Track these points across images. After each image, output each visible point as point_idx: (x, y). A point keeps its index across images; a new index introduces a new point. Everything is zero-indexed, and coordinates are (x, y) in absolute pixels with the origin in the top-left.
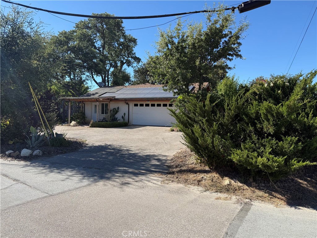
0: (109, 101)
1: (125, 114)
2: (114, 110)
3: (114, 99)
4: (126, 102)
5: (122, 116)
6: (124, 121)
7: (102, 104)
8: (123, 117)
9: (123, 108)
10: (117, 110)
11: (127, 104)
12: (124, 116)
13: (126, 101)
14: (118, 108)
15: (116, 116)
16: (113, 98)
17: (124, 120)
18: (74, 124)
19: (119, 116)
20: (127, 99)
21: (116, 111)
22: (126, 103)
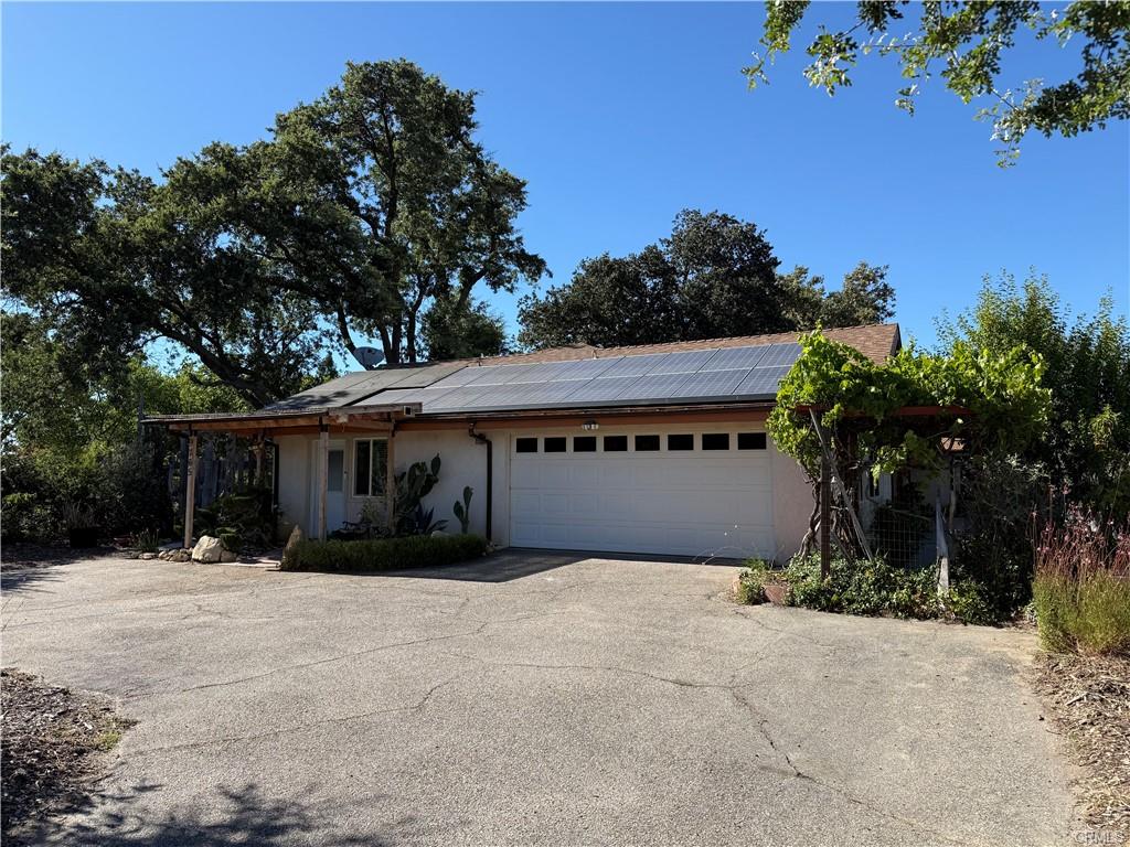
0: (391, 426)
1: (468, 493)
2: (418, 473)
3: (412, 415)
4: (476, 432)
5: (458, 503)
6: (464, 530)
7: (359, 444)
8: (458, 509)
9: (463, 464)
10: (430, 471)
11: (482, 439)
12: (463, 503)
13: (478, 426)
14: (436, 462)
15: (428, 503)
16: (408, 411)
17: (465, 522)
18: (206, 551)
19: (440, 502)
20: (480, 415)
21: (425, 478)
22: (473, 435)
